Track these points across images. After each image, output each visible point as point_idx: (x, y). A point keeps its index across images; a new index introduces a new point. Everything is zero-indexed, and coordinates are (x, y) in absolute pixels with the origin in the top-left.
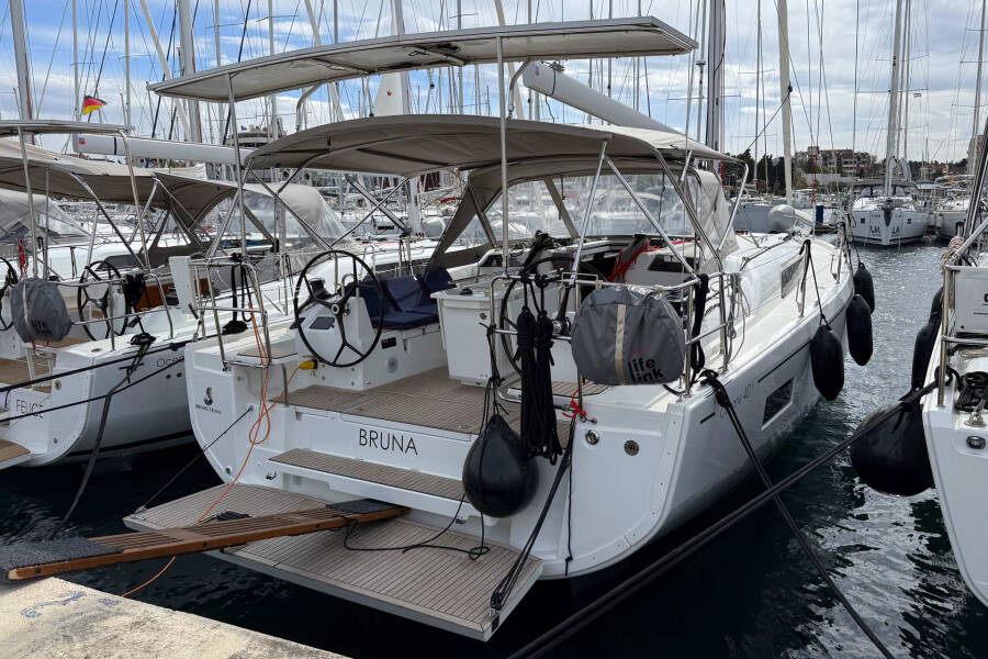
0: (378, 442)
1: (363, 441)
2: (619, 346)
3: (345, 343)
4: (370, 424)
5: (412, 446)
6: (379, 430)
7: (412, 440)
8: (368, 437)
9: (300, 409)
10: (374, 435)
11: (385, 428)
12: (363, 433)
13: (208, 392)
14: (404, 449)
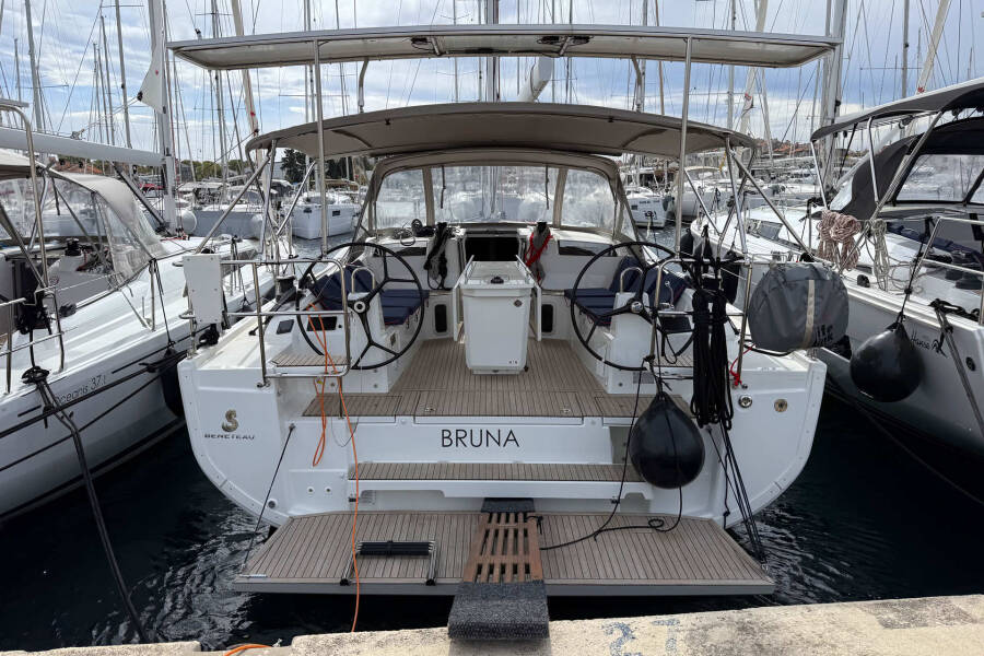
0: (467, 440)
1: (447, 442)
2: (811, 316)
3: (371, 343)
4: (452, 424)
5: (512, 438)
6: (467, 428)
7: (511, 432)
8: (453, 437)
9: (354, 419)
10: (461, 434)
11: (475, 424)
12: (446, 434)
13: (230, 416)
14: (502, 443)
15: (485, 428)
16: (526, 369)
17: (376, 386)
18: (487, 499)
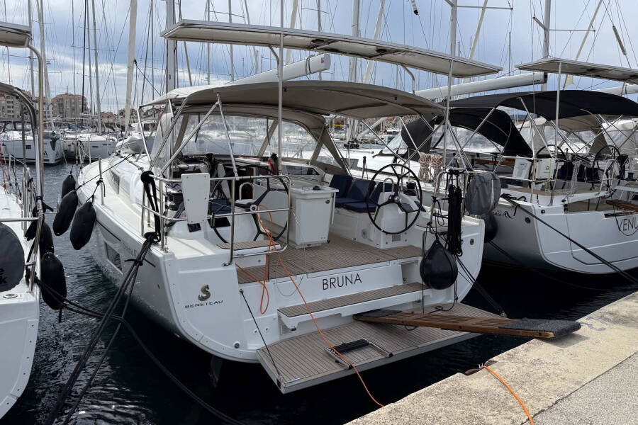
0: (336, 284)
1: (326, 286)
2: (492, 197)
3: (259, 233)
4: (328, 275)
5: (358, 279)
6: (335, 276)
7: (357, 275)
8: (329, 283)
10: (333, 280)
11: (339, 273)
12: (325, 282)
13: (205, 290)
14: (353, 282)
15: (344, 274)
16: (329, 242)
17: (259, 261)
18: (354, 315)
